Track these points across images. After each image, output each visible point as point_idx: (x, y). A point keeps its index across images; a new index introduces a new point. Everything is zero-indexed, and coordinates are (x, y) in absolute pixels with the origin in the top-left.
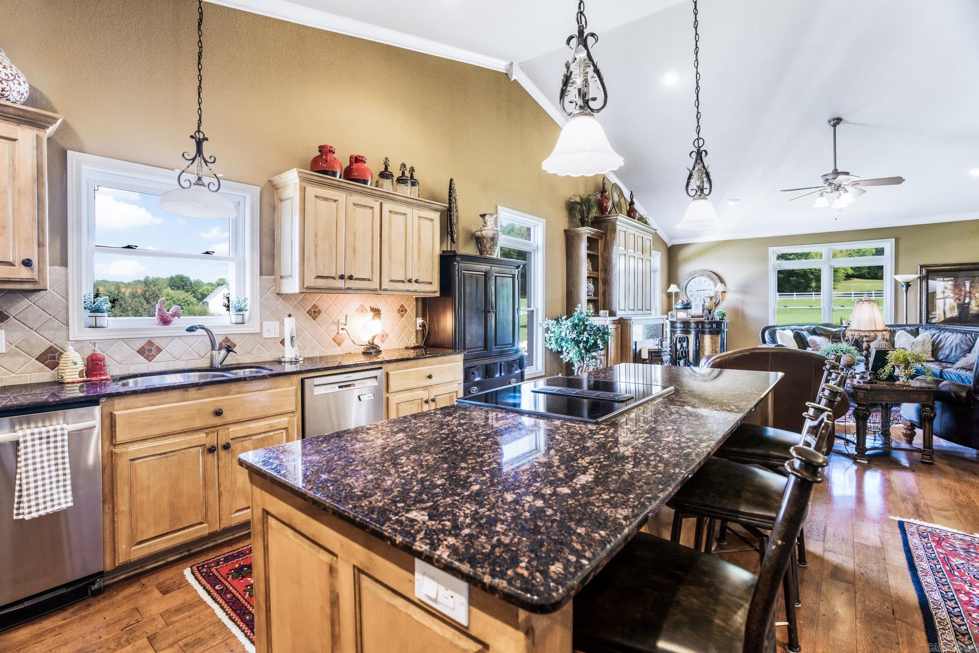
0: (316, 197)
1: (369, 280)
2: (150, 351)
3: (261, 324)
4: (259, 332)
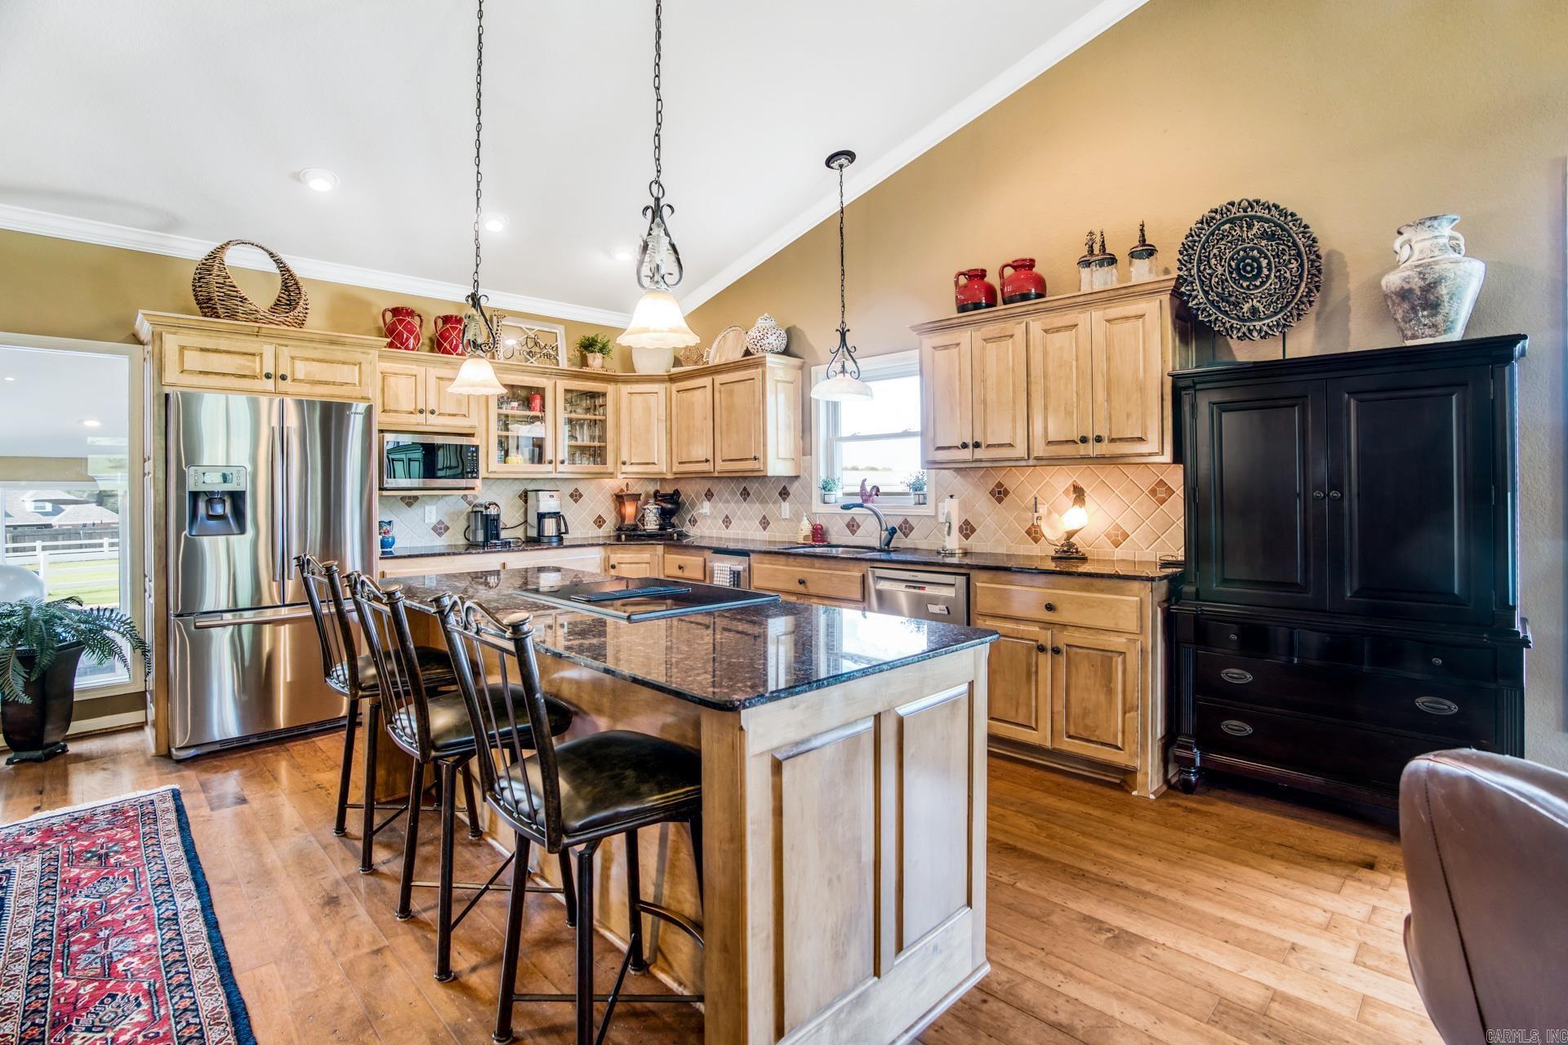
0: (934, 348)
1: (1011, 445)
2: (853, 526)
3: (937, 506)
4: (933, 514)
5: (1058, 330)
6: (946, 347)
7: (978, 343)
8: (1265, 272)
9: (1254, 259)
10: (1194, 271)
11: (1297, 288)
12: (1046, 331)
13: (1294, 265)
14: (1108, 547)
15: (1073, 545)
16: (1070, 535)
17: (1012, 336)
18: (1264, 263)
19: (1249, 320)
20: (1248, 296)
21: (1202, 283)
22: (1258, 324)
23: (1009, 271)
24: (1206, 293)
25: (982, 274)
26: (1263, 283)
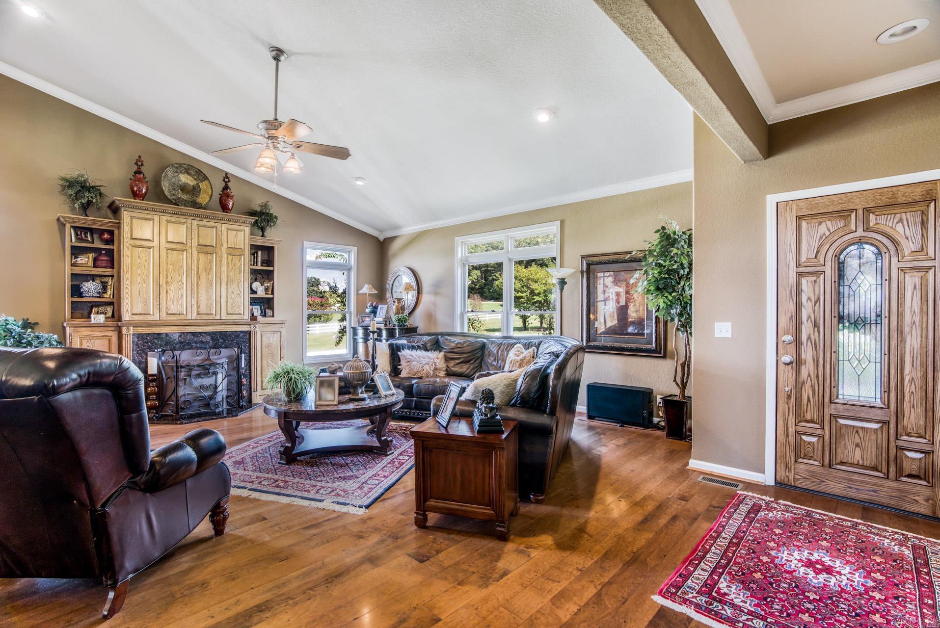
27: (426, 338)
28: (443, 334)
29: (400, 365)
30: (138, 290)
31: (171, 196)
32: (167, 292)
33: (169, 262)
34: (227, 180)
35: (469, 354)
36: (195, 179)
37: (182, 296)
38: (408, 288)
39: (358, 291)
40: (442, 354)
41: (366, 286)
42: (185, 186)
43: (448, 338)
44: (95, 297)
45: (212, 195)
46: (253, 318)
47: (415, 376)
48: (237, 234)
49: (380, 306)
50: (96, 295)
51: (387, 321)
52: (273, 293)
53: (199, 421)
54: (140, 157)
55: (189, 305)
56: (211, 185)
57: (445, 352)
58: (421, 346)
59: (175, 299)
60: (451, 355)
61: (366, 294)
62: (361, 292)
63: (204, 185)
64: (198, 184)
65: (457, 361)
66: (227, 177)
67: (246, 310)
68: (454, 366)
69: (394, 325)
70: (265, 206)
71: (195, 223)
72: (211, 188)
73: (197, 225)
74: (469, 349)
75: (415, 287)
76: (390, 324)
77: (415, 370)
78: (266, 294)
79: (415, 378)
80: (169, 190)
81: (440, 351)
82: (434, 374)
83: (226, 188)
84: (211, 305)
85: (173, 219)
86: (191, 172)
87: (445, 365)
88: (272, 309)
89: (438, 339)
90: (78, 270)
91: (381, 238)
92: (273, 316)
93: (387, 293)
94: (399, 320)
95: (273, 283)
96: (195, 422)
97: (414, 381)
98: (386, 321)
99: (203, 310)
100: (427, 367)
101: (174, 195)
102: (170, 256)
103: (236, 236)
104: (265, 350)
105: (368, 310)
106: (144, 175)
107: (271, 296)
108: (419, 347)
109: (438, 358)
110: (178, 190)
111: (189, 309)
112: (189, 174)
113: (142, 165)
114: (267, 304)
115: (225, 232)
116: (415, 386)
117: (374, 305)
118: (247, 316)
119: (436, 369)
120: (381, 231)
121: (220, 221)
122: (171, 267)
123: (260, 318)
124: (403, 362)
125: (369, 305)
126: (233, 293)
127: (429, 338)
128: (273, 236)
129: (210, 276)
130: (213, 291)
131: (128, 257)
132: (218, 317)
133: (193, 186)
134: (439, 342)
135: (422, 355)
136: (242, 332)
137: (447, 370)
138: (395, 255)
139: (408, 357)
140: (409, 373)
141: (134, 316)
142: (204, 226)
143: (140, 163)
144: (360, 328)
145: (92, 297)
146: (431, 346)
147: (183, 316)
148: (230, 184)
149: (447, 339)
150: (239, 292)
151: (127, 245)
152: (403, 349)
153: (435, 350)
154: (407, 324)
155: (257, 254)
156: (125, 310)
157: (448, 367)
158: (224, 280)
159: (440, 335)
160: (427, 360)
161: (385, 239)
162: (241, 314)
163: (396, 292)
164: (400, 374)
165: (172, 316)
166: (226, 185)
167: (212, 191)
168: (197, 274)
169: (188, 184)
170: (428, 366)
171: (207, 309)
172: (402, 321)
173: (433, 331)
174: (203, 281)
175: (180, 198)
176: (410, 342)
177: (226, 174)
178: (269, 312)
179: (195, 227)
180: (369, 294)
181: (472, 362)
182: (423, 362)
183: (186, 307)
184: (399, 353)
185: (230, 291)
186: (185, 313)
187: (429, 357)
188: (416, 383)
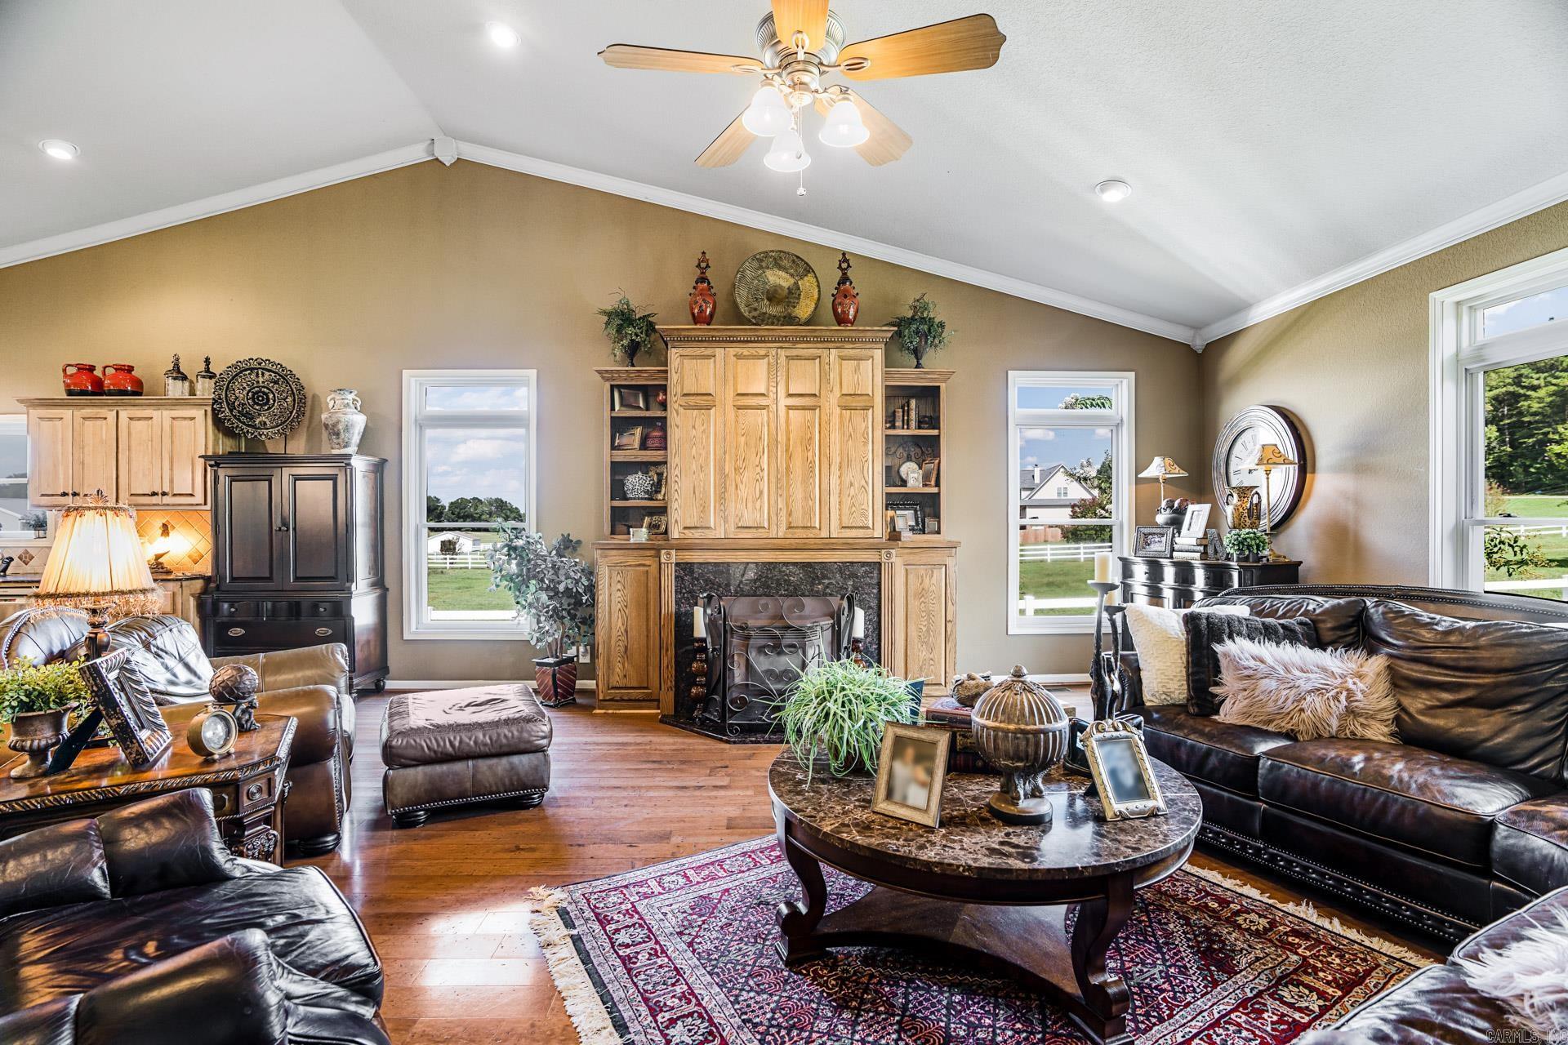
0: (40, 419)
5: (139, 419)
6: (50, 419)
7: (78, 420)
8: (272, 402)
9: (264, 393)
10: (223, 396)
11: (291, 413)
12: (131, 419)
13: (289, 399)
14: (190, 563)
15: (161, 563)
16: (158, 557)
17: (105, 418)
18: (271, 396)
19: (259, 428)
20: (260, 415)
21: (228, 404)
22: (265, 432)
23: (110, 371)
24: (231, 411)
25: (92, 368)
26: (269, 408)
27: (1318, 604)
28: (1384, 594)
29: (1217, 684)
30: (692, 485)
31: (750, 312)
32: (737, 486)
33: (739, 431)
34: (844, 265)
35: (1503, 678)
36: (792, 275)
37: (761, 492)
38: (1269, 458)
39: (1138, 471)
40: (1377, 663)
41: (1157, 460)
42: (776, 291)
43: (1406, 608)
44: (642, 499)
45: (819, 299)
46: (895, 536)
47: (1271, 728)
48: (858, 365)
49: (1191, 508)
50: (642, 495)
51: (1207, 545)
52: (938, 484)
53: (759, 742)
54: (704, 253)
55: (773, 510)
56: (817, 281)
57: (1391, 656)
58: (1298, 628)
59: (750, 500)
60: (1417, 671)
61: (1157, 480)
62: (1143, 475)
63: (807, 283)
64: (796, 284)
65: (1447, 696)
66: (845, 259)
67: (878, 519)
68: (1429, 710)
69: (1228, 558)
70: (920, 306)
71: (782, 353)
72: (818, 286)
73: (787, 357)
74: (1509, 656)
75: (1292, 454)
76: (1216, 552)
77: (1271, 708)
78: (925, 485)
79: (1266, 735)
80: (747, 301)
81: (1372, 652)
82: (1342, 728)
83: (844, 279)
84: (812, 509)
85: (746, 352)
86: (785, 263)
87: (1388, 702)
88: (937, 515)
89: (1365, 608)
90: (620, 456)
91: (1199, 344)
92: (938, 532)
93: (1215, 474)
94: (1241, 544)
95: (939, 463)
96: (752, 742)
97: (1262, 748)
98: (1205, 546)
99: (798, 519)
100: (1314, 703)
101: (755, 309)
102: (741, 420)
103: (857, 369)
104: (914, 604)
105: (1161, 518)
106: (709, 283)
107: (935, 490)
108: (1291, 636)
109: (1360, 676)
110: (763, 300)
111: (774, 518)
112: (780, 268)
113: (708, 266)
114: (927, 507)
115: (837, 366)
116: (1265, 764)
117: (1176, 505)
118: (879, 532)
119: (1351, 712)
120: (1197, 327)
121: (826, 345)
122: (743, 440)
123: (907, 536)
124: (1227, 675)
125: (1164, 504)
126: (852, 485)
127: (1329, 603)
128: (937, 364)
129: (810, 454)
130: (814, 481)
131: (678, 427)
132: (824, 534)
133: (788, 288)
134: (1369, 618)
135: (1299, 662)
136: (864, 564)
137: (1397, 719)
138: (1235, 381)
139: (1246, 663)
140: (1246, 714)
141: (686, 531)
142: (798, 358)
143: (703, 265)
144: (1139, 560)
145: (638, 499)
146: (1333, 629)
147: (763, 530)
148: (849, 273)
149: (1400, 614)
150: (863, 483)
151: (676, 406)
152: (1231, 637)
153: (1348, 646)
154: (1266, 552)
155: (908, 406)
156: (673, 521)
157: (1404, 710)
158: (836, 460)
159: (1373, 595)
160: (1316, 680)
161: (1209, 346)
162: (868, 528)
163: (1237, 472)
164: (1217, 712)
165: (747, 530)
166: (845, 274)
167: (819, 291)
168: (787, 450)
169: (781, 287)
170: (1318, 700)
171: (803, 518)
172: (1249, 547)
173: (1349, 580)
174: (797, 464)
175: (765, 313)
176: (1259, 614)
177: (844, 254)
178: (931, 523)
179: (782, 360)
180: (1165, 481)
181: (1519, 708)
182: (1301, 682)
183: (769, 513)
184: (1218, 648)
185: (847, 480)
186: (766, 525)
187: (1325, 670)
188: (1268, 754)
